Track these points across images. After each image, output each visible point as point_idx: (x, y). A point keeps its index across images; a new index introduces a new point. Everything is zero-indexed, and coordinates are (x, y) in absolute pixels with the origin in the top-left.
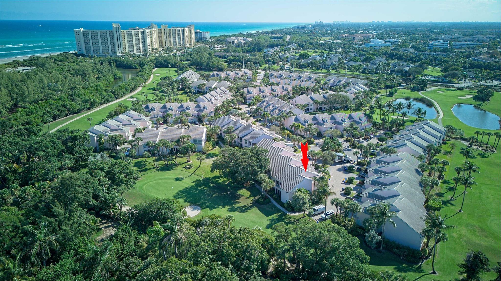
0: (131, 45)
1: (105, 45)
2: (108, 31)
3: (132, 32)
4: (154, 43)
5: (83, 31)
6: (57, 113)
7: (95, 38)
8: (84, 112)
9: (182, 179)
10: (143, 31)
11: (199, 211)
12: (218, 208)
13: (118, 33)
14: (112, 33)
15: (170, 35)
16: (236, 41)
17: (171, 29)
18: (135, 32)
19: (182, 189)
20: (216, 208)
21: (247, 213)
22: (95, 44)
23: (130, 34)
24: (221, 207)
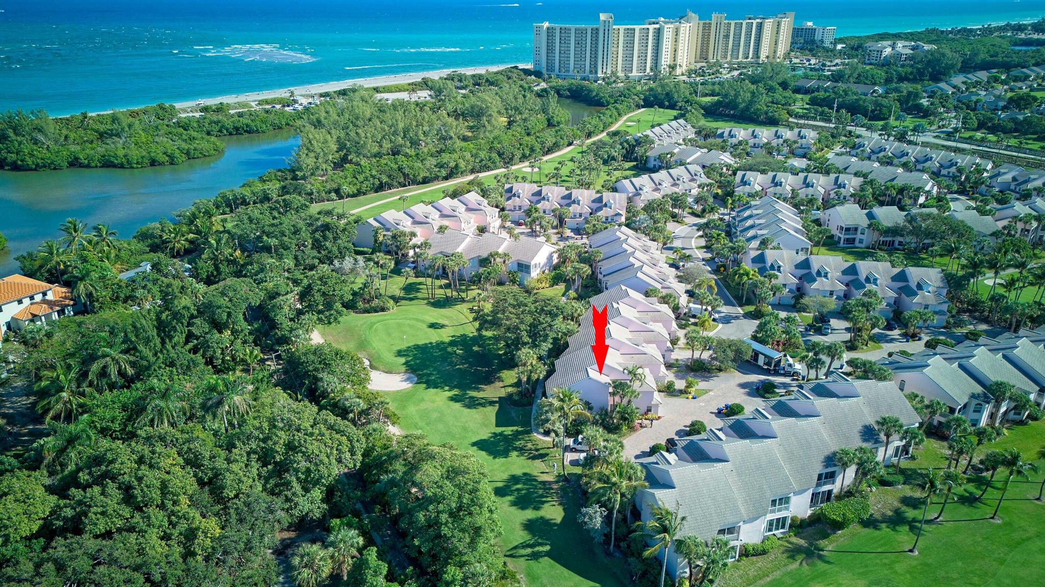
0: (629, 58)
1: (580, 56)
2: (589, 27)
3: (634, 30)
4: (680, 53)
5: (548, 28)
6: (385, 179)
7: (564, 41)
8: (435, 183)
9: (443, 326)
10: (659, 29)
11: (411, 385)
12: (442, 388)
13: (607, 31)
14: (596, 31)
15: (727, 36)
16: (888, 51)
17: (733, 23)
18: (640, 29)
19: (420, 343)
20: (436, 387)
21: (474, 410)
22: (564, 53)
23: (630, 33)
24: (447, 388)
